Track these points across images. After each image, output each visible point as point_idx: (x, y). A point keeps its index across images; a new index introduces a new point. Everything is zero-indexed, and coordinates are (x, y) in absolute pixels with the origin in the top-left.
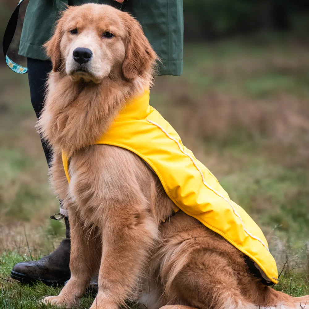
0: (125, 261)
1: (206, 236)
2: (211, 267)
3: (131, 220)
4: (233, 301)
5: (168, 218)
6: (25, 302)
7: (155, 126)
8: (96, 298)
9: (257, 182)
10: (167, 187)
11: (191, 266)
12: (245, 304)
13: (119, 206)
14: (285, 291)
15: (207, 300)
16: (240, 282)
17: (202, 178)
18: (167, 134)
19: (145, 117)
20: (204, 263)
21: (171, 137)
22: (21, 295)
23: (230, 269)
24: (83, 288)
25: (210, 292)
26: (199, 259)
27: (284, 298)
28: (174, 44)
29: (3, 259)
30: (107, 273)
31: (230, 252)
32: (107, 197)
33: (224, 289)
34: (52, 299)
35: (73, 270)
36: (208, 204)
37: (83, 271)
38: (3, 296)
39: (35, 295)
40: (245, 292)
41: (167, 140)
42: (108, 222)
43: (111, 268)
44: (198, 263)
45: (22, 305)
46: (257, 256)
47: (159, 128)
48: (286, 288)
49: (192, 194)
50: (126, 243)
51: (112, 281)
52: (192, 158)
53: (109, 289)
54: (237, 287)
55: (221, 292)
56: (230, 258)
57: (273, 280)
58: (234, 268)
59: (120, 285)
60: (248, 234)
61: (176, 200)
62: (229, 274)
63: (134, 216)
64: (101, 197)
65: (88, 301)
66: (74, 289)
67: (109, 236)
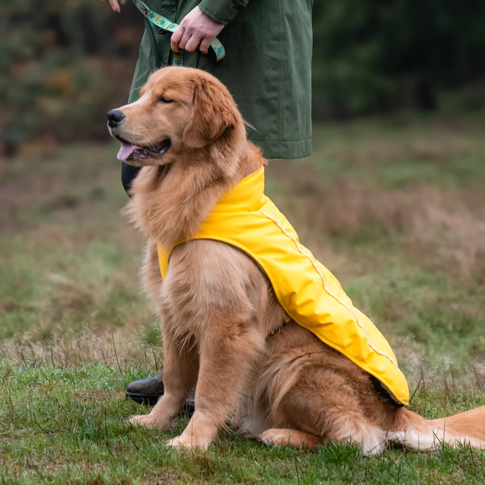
0: (226, 377)
1: (322, 352)
2: (324, 387)
3: (234, 329)
4: (352, 426)
5: (278, 329)
6: (111, 422)
7: (270, 220)
8: (191, 419)
9: (393, 285)
10: (280, 292)
11: (299, 385)
12: (369, 428)
13: (220, 313)
14: (419, 413)
15: (318, 425)
16: (362, 402)
17: (323, 283)
18: (283, 230)
19: (258, 209)
20: (316, 381)
21: (288, 234)
22: (105, 413)
23: (349, 388)
24: (178, 408)
25: (322, 416)
26: (310, 378)
27: (416, 419)
28: (285, 122)
29: (87, 371)
30: (206, 390)
31: (348, 368)
32: (208, 301)
33: (339, 412)
34: (142, 418)
35: (167, 385)
36: (326, 315)
37: (179, 388)
38: (85, 415)
39: (122, 414)
40: (369, 414)
41: (282, 237)
42: (207, 332)
43: (210, 385)
44: (308, 382)
45: (107, 425)
46: (383, 376)
47: (275, 223)
48: (420, 409)
49: (309, 301)
50: (228, 356)
51: (211, 400)
52: (311, 259)
53: (208, 409)
54: (359, 408)
55: (335, 417)
56: (348, 376)
57: (403, 403)
58: (354, 387)
59: (220, 404)
60: (373, 349)
61: (288, 309)
62: (347, 394)
63: (237, 324)
64: (201, 301)
65: (184, 422)
66: (168, 408)
67: (209, 348)
